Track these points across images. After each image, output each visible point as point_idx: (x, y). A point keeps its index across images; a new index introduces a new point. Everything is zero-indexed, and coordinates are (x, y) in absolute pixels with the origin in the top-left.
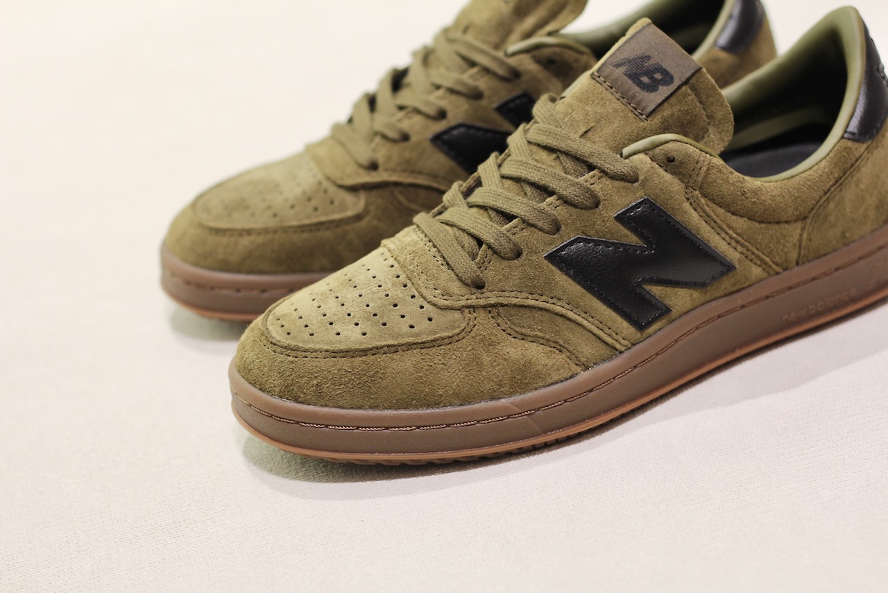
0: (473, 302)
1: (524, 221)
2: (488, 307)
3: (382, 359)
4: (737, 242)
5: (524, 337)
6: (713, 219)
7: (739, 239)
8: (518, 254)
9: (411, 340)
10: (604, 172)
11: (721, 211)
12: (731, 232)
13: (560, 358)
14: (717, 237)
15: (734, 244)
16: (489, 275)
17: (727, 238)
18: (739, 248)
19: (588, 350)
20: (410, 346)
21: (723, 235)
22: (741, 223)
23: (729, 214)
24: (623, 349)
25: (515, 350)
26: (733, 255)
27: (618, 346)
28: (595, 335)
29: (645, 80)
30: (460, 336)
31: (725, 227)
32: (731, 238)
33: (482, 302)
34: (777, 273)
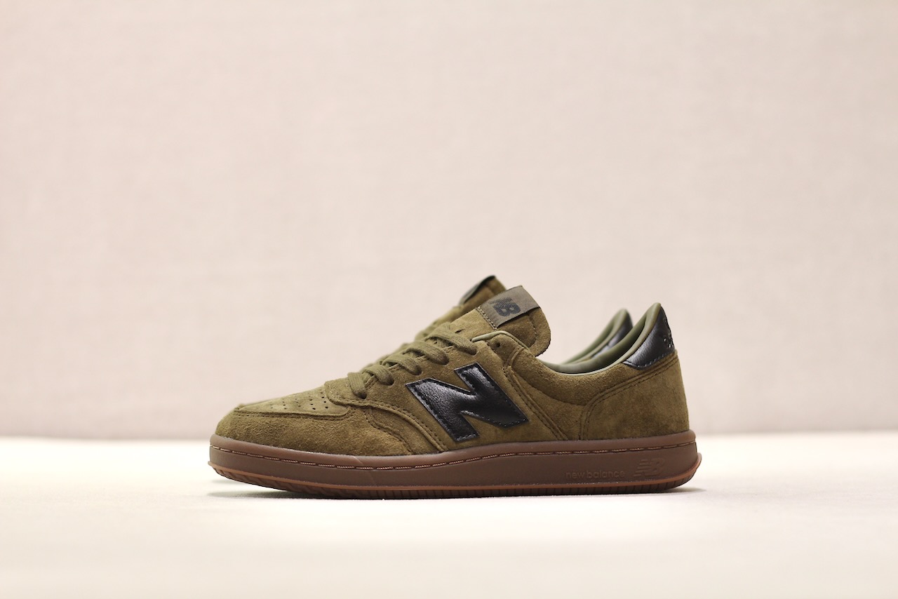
0: (356, 403)
1: (400, 366)
2: (364, 408)
3: (288, 420)
4: (532, 404)
5: (380, 428)
6: (517, 384)
7: (534, 402)
8: (391, 383)
9: (312, 414)
10: (456, 346)
11: (523, 381)
12: (528, 396)
13: (398, 443)
14: (519, 397)
15: (530, 405)
16: (371, 391)
17: (526, 400)
18: (533, 408)
19: (418, 443)
20: (307, 416)
21: (523, 397)
22: (537, 394)
23: (530, 386)
24: (442, 450)
25: (371, 433)
26: (529, 413)
27: (438, 447)
28: (425, 437)
29: (504, 310)
30: (341, 418)
31: (524, 391)
32: (528, 400)
33: (361, 404)
34: (564, 440)
